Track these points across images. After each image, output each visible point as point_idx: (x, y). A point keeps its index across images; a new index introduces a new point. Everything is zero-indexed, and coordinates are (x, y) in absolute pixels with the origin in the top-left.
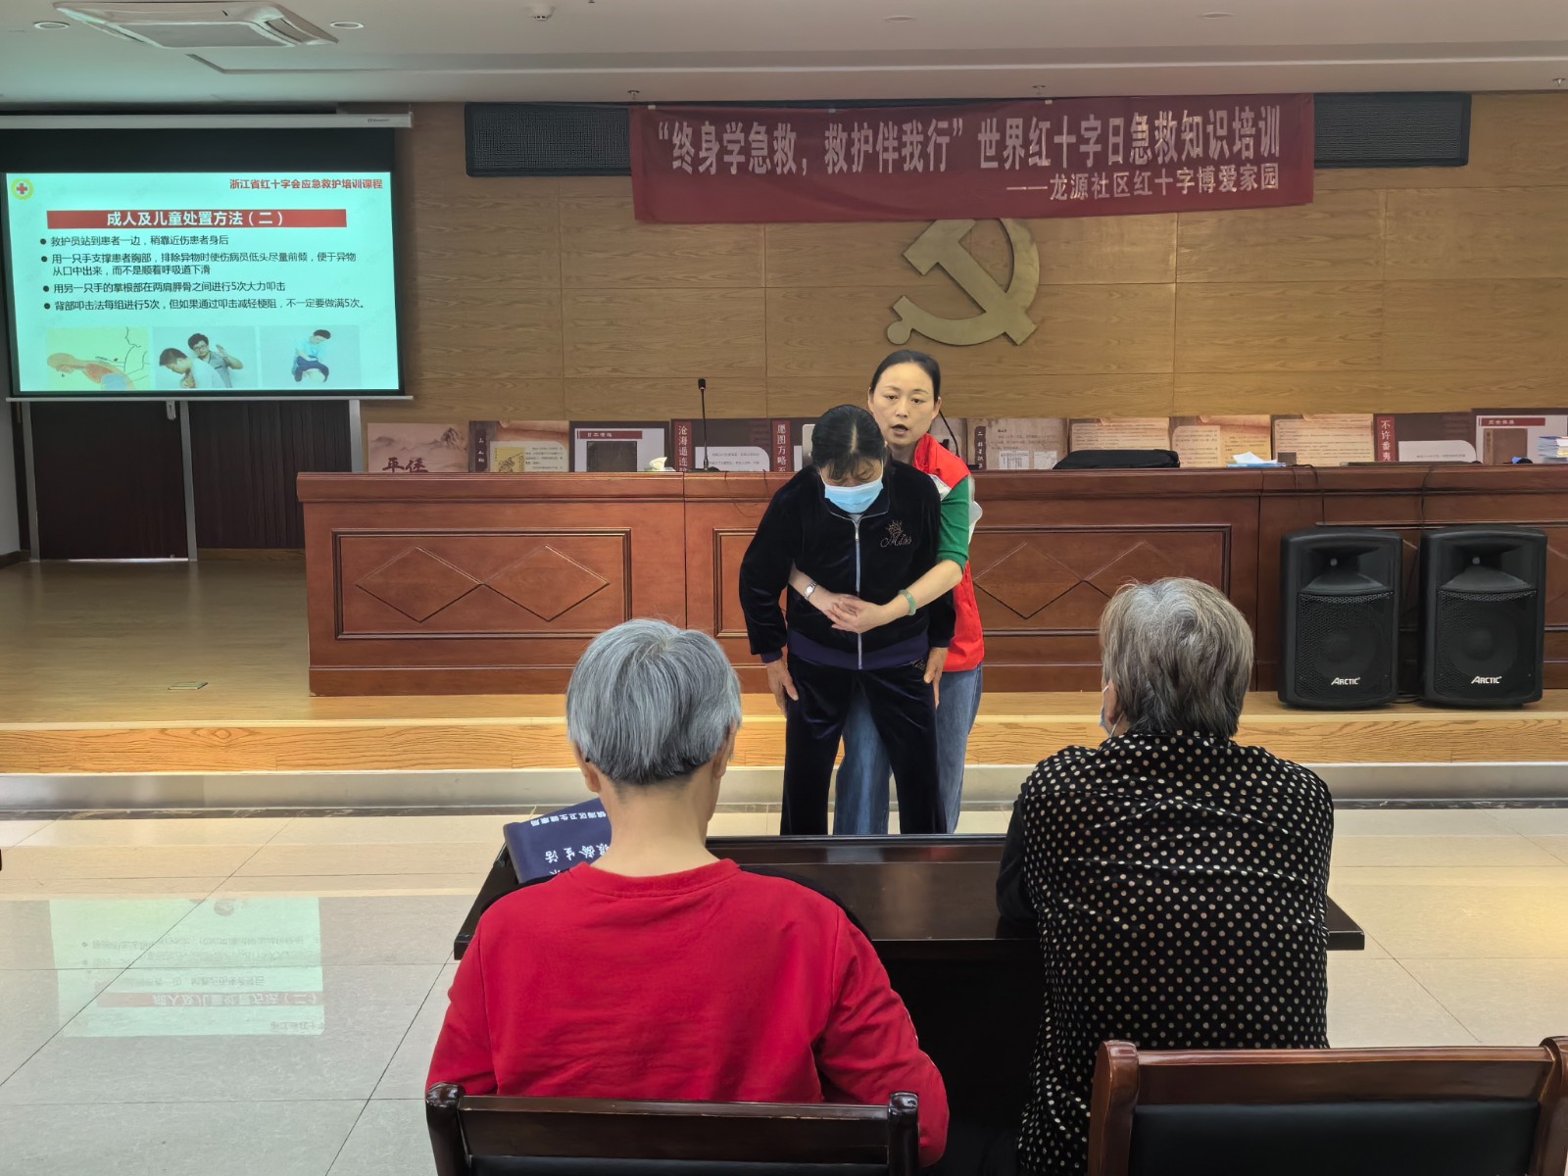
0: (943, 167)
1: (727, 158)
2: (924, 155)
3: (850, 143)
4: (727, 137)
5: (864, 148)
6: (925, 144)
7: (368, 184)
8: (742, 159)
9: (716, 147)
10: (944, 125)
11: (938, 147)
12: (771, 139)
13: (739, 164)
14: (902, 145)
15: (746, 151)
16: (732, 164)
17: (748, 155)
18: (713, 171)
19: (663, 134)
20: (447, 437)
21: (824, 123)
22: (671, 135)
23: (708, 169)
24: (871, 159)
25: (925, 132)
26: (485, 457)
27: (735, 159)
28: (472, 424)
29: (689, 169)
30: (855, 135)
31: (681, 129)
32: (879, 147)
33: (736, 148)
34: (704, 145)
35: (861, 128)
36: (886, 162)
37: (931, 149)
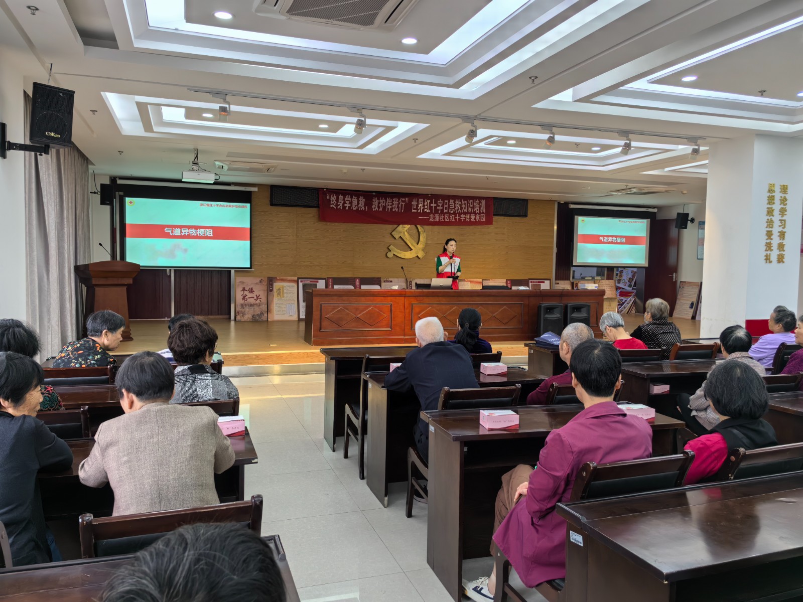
0: (403, 211)
1: (345, 205)
2: (398, 207)
3: (379, 203)
4: (346, 199)
5: (383, 204)
6: (398, 204)
7: (243, 207)
8: (350, 205)
9: (343, 202)
10: (404, 199)
11: (402, 205)
12: (358, 201)
13: (349, 207)
14: (393, 204)
15: (351, 203)
16: (346, 207)
17: (351, 205)
18: (341, 208)
19: (328, 197)
20: (261, 282)
21: (373, 197)
22: (330, 198)
23: (340, 208)
24: (384, 207)
25: (399, 201)
26: (272, 287)
27: (348, 205)
28: (268, 278)
29: (335, 208)
30: (381, 201)
31: (333, 196)
32: (387, 205)
33: (348, 202)
34: (339, 201)
35: (382, 199)
36: (388, 208)
37: (400, 205)
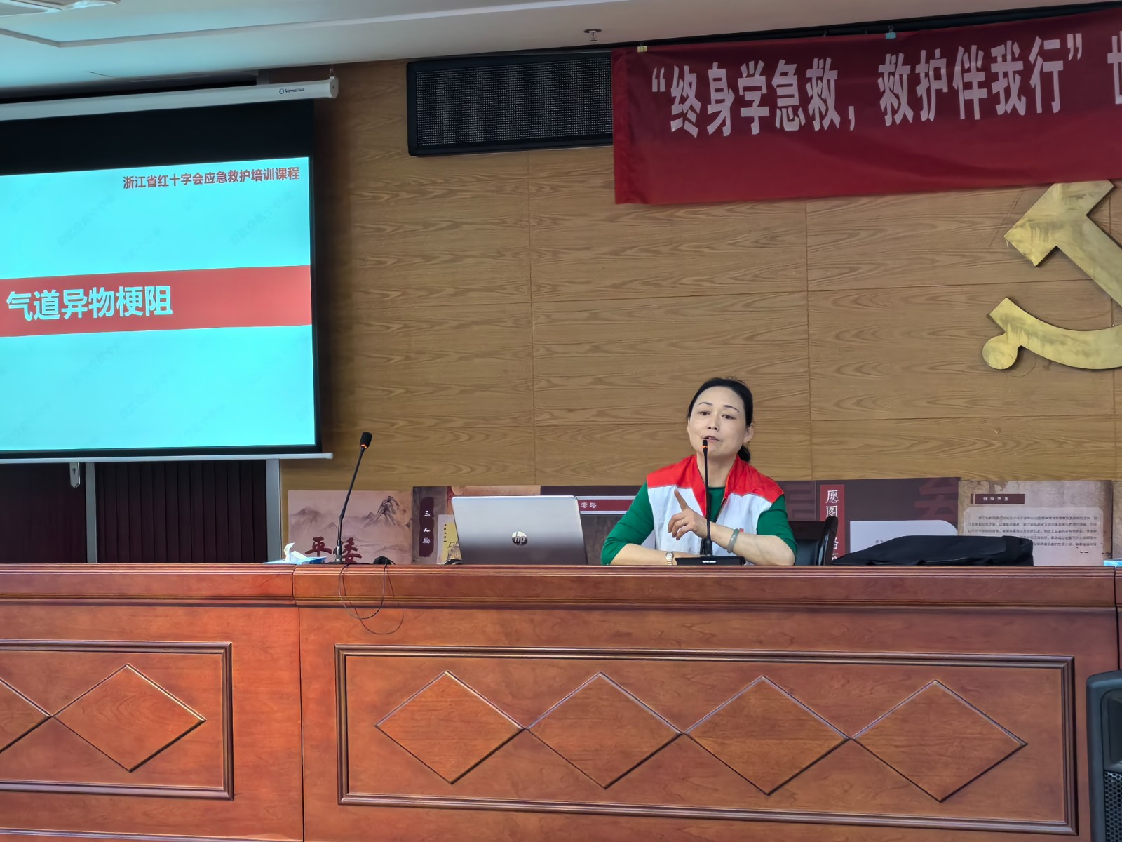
0: (1056, 106)
1: (745, 112)
2: (1026, 90)
3: (914, 80)
4: (742, 82)
5: (936, 85)
6: (1026, 74)
7: (282, 174)
8: (765, 111)
9: (729, 98)
10: (1053, 44)
11: (1046, 78)
12: (803, 81)
13: (762, 120)
14: (992, 78)
15: (770, 99)
16: (751, 120)
17: (774, 108)
18: (727, 131)
19: (658, 85)
20: (385, 509)
21: (879, 52)
22: (669, 84)
23: (719, 130)
24: (947, 101)
25: (1024, 57)
26: (431, 536)
27: (756, 112)
28: (417, 491)
29: (694, 131)
30: (921, 69)
31: (681, 76)
32: (958, 84)
33: (755, 97)
34: (714, 96)
35: (930, 57)
36: (969, 104)
37: (1035, 81)
